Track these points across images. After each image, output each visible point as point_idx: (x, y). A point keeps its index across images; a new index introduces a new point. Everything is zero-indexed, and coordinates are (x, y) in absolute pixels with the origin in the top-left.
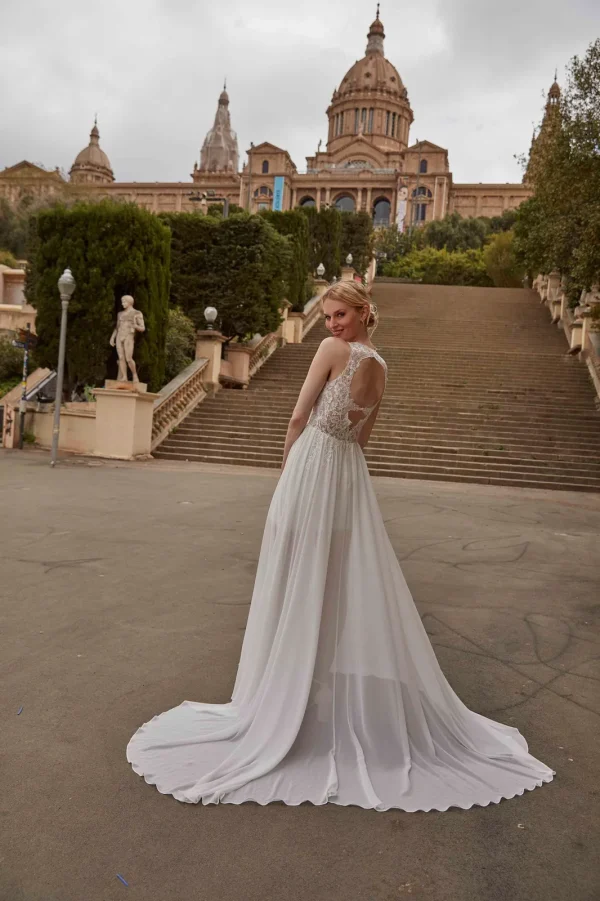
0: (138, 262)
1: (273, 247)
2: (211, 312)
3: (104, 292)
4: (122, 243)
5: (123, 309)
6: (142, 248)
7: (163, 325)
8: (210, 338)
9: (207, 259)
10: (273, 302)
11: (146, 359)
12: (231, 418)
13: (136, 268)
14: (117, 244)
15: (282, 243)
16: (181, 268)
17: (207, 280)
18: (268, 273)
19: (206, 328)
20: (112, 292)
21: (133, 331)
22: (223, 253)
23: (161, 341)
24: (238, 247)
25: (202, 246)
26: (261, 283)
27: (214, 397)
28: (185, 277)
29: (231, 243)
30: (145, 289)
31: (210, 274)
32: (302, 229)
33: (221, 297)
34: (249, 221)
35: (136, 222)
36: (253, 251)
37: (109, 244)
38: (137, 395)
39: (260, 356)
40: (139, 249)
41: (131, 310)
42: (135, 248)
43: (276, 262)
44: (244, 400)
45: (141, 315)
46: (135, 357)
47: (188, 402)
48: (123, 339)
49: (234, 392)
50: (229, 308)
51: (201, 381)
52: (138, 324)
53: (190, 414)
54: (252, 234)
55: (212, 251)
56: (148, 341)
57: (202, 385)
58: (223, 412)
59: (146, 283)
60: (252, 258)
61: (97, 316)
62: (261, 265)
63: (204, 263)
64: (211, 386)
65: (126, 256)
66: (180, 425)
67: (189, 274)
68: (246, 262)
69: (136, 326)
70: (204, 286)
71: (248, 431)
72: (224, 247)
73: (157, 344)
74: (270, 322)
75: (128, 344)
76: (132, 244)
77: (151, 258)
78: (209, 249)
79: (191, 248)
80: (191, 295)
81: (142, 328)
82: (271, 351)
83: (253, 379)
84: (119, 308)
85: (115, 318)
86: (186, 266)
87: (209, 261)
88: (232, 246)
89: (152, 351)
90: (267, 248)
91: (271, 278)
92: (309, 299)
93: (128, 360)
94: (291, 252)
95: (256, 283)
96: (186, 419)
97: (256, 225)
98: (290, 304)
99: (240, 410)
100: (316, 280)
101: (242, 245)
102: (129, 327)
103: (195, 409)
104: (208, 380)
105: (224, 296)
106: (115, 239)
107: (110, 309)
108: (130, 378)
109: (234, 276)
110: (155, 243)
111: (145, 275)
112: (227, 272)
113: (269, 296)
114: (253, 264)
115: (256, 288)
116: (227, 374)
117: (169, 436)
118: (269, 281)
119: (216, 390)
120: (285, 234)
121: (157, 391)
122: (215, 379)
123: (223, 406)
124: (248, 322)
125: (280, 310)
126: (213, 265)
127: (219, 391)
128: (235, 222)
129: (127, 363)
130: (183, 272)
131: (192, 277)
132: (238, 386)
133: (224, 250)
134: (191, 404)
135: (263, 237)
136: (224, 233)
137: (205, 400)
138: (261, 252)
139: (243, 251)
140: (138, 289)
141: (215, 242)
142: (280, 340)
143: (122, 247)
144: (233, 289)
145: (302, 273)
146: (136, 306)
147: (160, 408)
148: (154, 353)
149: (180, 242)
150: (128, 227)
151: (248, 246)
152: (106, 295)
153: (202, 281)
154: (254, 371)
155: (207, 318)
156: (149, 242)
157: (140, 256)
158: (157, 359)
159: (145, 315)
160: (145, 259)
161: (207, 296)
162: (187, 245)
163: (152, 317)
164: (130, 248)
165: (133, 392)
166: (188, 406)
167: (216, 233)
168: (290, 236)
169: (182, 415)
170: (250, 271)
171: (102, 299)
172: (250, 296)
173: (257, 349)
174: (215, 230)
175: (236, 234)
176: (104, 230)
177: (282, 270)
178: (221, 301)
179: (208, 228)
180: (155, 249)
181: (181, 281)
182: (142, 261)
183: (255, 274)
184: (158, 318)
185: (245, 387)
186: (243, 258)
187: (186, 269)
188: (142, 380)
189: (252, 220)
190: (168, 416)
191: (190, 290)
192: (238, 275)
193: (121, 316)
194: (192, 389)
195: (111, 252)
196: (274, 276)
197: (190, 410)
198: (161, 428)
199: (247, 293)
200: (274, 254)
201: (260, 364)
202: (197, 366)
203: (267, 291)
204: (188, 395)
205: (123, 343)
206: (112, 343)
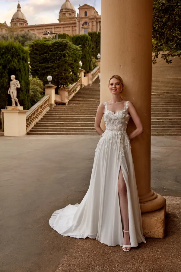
0: (15, 63)
1: (73, 51)
2: (50, 78)
3: (4, 75)
4: (9, 56)
5: (11, 80)
6: (17, 58)
7: (28, 85)
8: (50, 87)
9: (48, 58)
10: (74, 71)
11: (22, 97)
12: (58, 117)
13: (15, 65)
14: (7, 57)
15: (77, 49)
16: (39, 61)
17: (49, 65)
18: (71, 61)
19: (48, 84)
20: (7, 74)
21: (16, 88)
22: (54, 55)
23: (28, 91)
24: (59, 52)
25: (46, 53)
26: (68, 65)
27: (53, 109)
28: (40, 65)
29: (56, 51)
30: (19, 73)
31: (50, 63)
32: (88, 41)
33: (54, 71)
34: (62, 42)
35: (14, 49)
36: (64, 53)
37: (4, 57)
38: (18, 111)
39: (73, 92)
40: (15, 58)
41: (15, 80)
42: (14, 58)
43: (75, 56)
44: (64, 109)
45: (18, 82)
46: (17, 97)
47: (42, 112)
48: (13, 91)
49: (60, 106)
50: (57, 75)
51: (48, 103)
52: (17, 85)
53: (43, 116)
54: (64, 47)
55: (50, 54)
56: (22, 91)
57: (48, 105)
58: (56, 114)
59: (20, 70)
60: (64, 56)
61: (2, 84)
62: (68, 58)
63: (47, 59)
64: (51, 105)
65: (11, 61)
66: (39, 121)
67: (42, 63)
68: (62, 57)
69: (17, 86)
70: (48, 68)
71: (63, 121)
72: (54, 52)
73: (26, 92)
74: (74, 79)
75: (15, 93)
76: (12, 57)
77: (21, 61)
78: (49, 54)
79: (42, 54)
80: (43, 71)
81: (19, 86)
82: (78, 89)
83: (70, 101)
84: (10, 80)
85: (9, 84)
86: (41, 61)
87: (49, 58)
88: (57, 52)
89: (24, 94)
90: (70, 52)
91: (73, 62)
92: (94, 68)
93: (15, 98)
94: (81, 52)
95: (66, 65)
96: (42, 119)
97: (65, 43)
98: (84, 71)
99: (62, 113)
100: (97, 60)
101: (60, 51)
102: (14, 87)
103: (45, 114)
104: (50, 103)
105: (55, 71)
106: (6, 55)
107: (7, 81)
108: (16, 105)
109: (59, 63)
110: (21, 55)
111: (19, 67)
112: (55, 62)
113: (73, 69)
114: (65, 58)
115: (66, 67)
116: (58, 100)
117: (35, 126)
118: (72, 64)
119: (53, 106)
120: (78, 45)
121: (28, 109)
122: (53, 102)
123: (56, 112)
124: (65, 80)
125: (78, 74)
126: (50, 60)
127: (55, 106)
128: (57, 43)
129: (15, 100)
130: (40, 63)
131: (43, 65)
132: (64, 104)
133: (54, 54)
134: (43, 112)
135: (68, 48)
136: (53, 47)
137: (49, 110)
138: (68, 54)
139: (61, 54)
140: (17, 73)
141: (51, 51)
142: (81, 85)
143: (9, 58)
144: (58, 68)
145: (90, 58)
146: (16, 79)
147: (30, 115)
148: (25, 95)
149: (38, 52)
150: (11, 50)
151: (63, 52)
152: (5, 76)
153: (47, 66)
154: (71, 97)
155: (48, 80)
156: (19, 55)
157: (16, 60)
158: (26, 97)
159: (20, 82)
160: (18, 61)
161: (49, 71)
162: (41, 53)
163: (23, 82)
164: (12, 58)
165: (17, 110)
166: (42, 113)
167: (51, 48)
168: (80, 46)
169: (40, 117)
170: (64, 61)
171: (4, 77)
172: (65, 70)
173: (71, 89)
174: (50, 46)
175: (58, 47)
176: (2, 52)
177: (78, 59)
178: (54, 73)
179: (48, 46)
180: (22, 58)
181: (40, 67)
182: (17, 63)
183: (66, 62)
184: (25, 82)
185: (67, 104)
186: (61, 56)
187: (41, 62)
188: (21, 105)
189: (63, 42)
190: (34, 118)
191: (43, 70)
192: (60, 62)
193: (11, 83)
194: (44, 107)
195: (5, 60)
196: (75, 61)
197: (44, 115)
198: (31, 122)
199: (63, 69)
200: (73, 53)
201: (73, 94)
202: (45, 98)
203: (72, 67)
204: (42, 109)
205: (12, 92)
206: (9, 93)
